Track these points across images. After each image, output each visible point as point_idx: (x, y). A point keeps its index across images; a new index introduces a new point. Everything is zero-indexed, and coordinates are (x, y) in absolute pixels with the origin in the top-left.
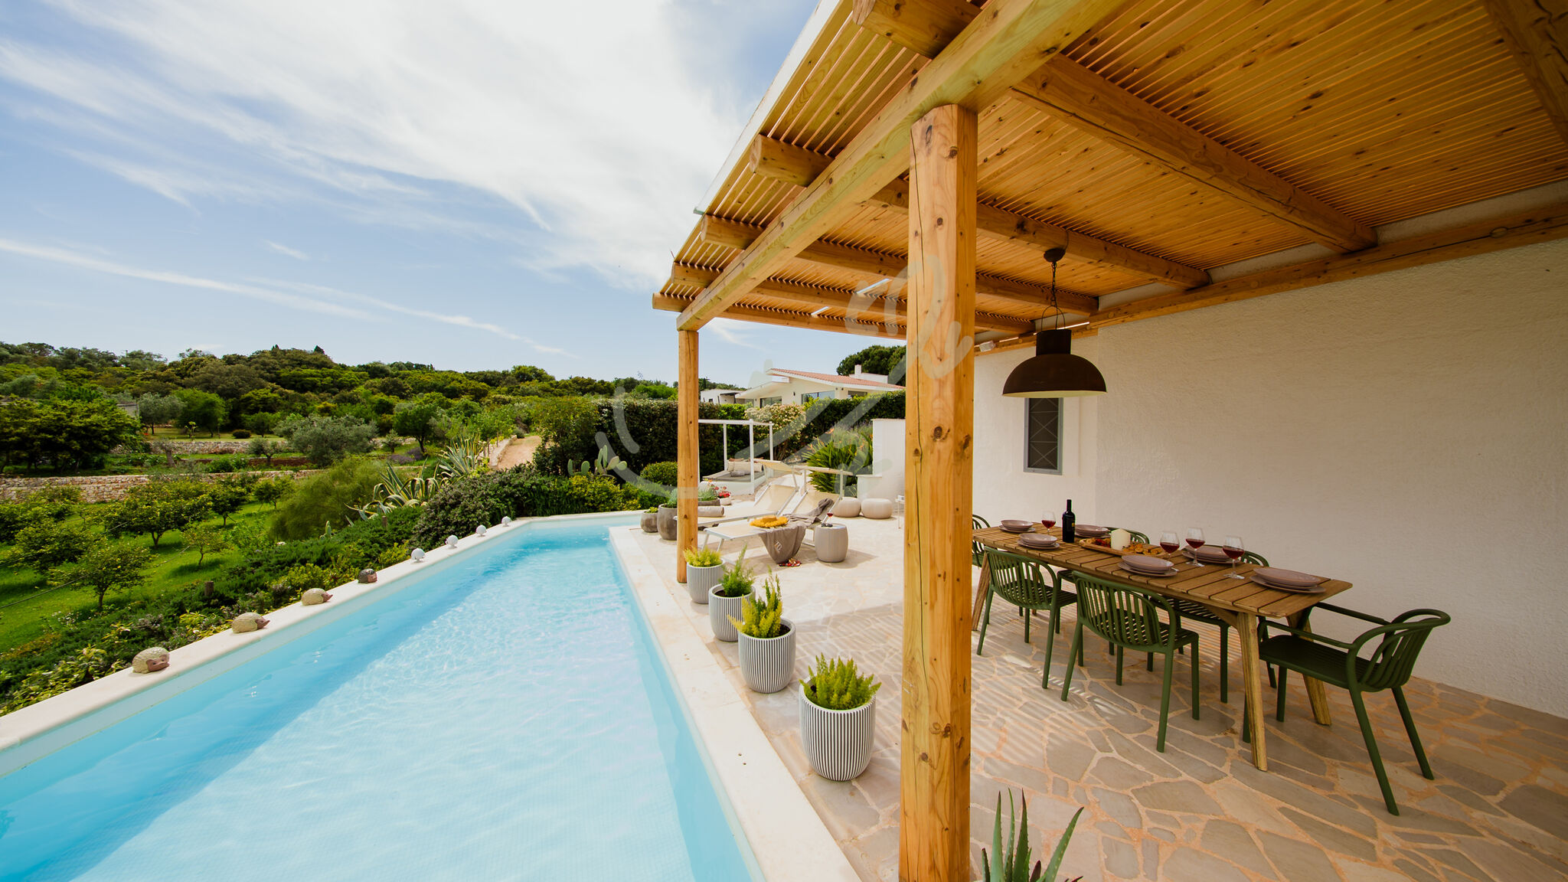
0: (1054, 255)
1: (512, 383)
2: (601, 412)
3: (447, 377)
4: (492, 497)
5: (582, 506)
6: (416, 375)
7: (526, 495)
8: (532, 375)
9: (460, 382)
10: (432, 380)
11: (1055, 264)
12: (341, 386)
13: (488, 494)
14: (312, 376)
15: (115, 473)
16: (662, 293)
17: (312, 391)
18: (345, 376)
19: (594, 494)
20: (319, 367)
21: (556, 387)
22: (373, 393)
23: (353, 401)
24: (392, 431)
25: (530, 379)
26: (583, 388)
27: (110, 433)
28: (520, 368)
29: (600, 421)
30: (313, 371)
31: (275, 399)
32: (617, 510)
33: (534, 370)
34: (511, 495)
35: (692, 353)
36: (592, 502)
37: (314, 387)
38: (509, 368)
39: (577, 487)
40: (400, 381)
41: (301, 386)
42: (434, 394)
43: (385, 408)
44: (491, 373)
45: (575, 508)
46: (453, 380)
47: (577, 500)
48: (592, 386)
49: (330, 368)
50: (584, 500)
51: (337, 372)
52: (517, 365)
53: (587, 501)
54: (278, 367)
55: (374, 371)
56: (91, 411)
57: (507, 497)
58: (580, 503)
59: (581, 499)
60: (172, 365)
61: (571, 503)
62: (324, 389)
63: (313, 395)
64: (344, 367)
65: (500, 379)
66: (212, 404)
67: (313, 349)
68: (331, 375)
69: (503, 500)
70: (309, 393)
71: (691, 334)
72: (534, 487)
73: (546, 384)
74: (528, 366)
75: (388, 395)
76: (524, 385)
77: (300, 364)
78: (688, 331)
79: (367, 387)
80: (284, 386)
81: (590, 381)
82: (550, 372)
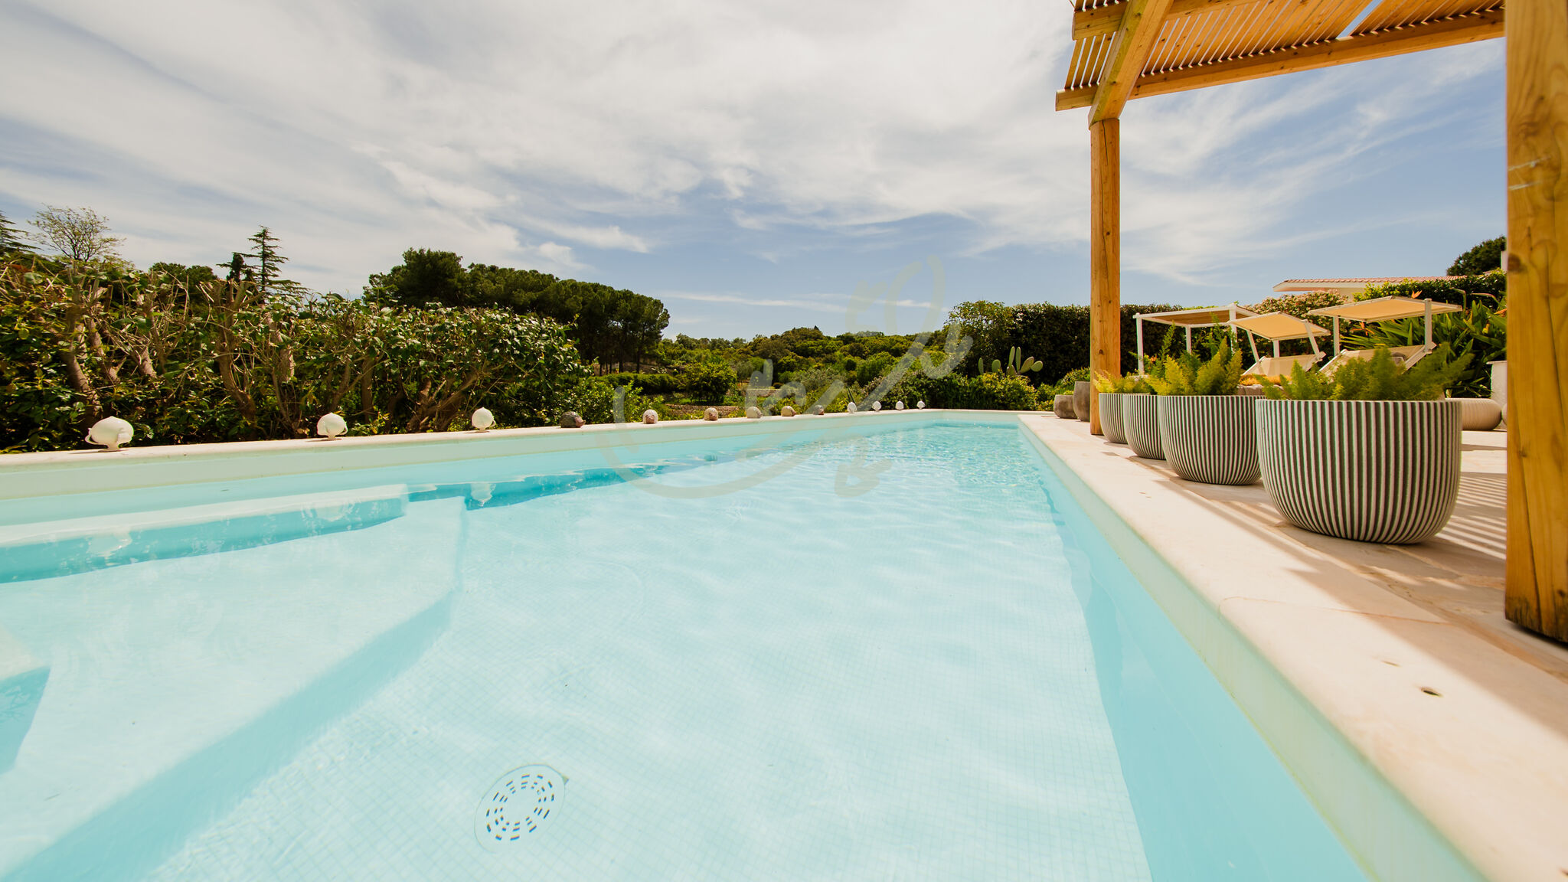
2: (1015, 317)
3: (893, 340)
4: (910, 385)
5: (991, 402)
6: (872, 341)
7: (939, 387)
9: (902, 343)
10: (882, 343)
12: (828, 352)
13: (907, 383)
14: (812, 346)
15: (727, 405)
16: (1068, 88)
17: (812, 357)
18: (830, 344)
19: (1004, 393)
20: (816, 339)
22: (845, 355)
23: (833, 362)
24: (856, 382)
27: (725, 381)
29: (1014, 325)
30: (812, 342)
31: (793, 362)
32: (1030, 410)
34: (926, 386)
35: (1109, 147)
36: (1003, 399)
37: (812, 354)
39: (987, 382)
40: (861, 345)
41: (806, 353)
42: (883, 353)
43: (851, 366)
45: (984, 404)
46: (897, 341)
47: (987, 397)
49: (821, 339)
50: (994, 397)
51: (825, 342)
53: (997, 398)
54: (794, 340)
55: (847, 339)
56: (719, 369)
57: (922, 387)
58: (990, 399)
59: (991, 396)
60: (750, 344)
61: (981, 398)
62: (819, 354)
63: (812, 359)
64: (829, 338)
67: (813, 327)
68: (822, 344)
69: (919, 389)
70: (810, 358)
71: (1107, 128)
72: (946, 380)
75: (854, 356)
77: (806, 338)
78: (1103, 121)
79: (841, 351)
80: (798, 355)
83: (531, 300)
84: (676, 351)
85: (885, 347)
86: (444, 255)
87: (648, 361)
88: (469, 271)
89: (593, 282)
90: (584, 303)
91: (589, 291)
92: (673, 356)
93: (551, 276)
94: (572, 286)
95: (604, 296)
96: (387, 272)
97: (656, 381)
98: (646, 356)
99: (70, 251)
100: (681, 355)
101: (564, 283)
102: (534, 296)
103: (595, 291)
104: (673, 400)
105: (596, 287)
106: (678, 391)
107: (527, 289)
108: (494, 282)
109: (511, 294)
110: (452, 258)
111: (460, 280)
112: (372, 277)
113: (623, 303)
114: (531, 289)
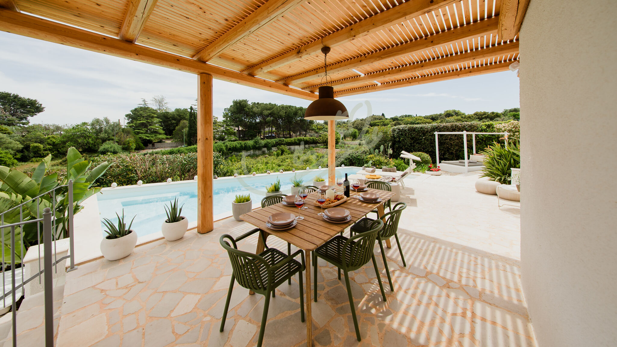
0: (326, 50)
1: (443, 118)
8: (453, 114)
11: (326, 55)
20: (380, 119)
21: (464, 118)
25: (452, 116)
26: (480, 117)
28: (447, 111)
33: (454, 111)
38: (442, 112)
44: (435, 115)
48: (486, 115)
52: (446, 110)
55: (394, 119)
64: (388, 119)
65: (438, 117)
66: (356, 132)
67: (381, 115)
68: (384, 121)
73: (459, 117)
74: (451, 110)
76: (447, 119)
77: (376, 119)
80: (371, 126)
81: (485, 113)
82: (462, 111)
83: (268, 113)
84: (321, 127)
85: (412, 122)
86: (243, 101)
87: (311, 131)
88: (251, 104)
89: (289, 105)
90: (286, 113)
91: (288, 108)
92: (320, 129)
93: (275, 104)
94: (282, 107)
95: (293, 110)
96: (229, 107)
97: (311, 139)
98: (310, 130)
99: (158, 107)
100: (323, 129)
101: (279, 106)
102: (269, 112)
103: (290, 108)
104: (317, 147)
105: (290, 107)
106: (319, 143)
107: (267, 110)
108: (258, 108)
109: (262, 112)
110: (246, 101)
111: (248, 109)
112: (225, 109)
113: (300, 112)
114: (269, 110)
